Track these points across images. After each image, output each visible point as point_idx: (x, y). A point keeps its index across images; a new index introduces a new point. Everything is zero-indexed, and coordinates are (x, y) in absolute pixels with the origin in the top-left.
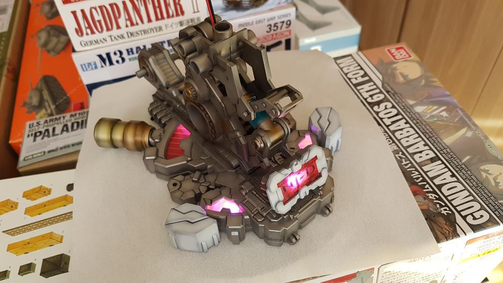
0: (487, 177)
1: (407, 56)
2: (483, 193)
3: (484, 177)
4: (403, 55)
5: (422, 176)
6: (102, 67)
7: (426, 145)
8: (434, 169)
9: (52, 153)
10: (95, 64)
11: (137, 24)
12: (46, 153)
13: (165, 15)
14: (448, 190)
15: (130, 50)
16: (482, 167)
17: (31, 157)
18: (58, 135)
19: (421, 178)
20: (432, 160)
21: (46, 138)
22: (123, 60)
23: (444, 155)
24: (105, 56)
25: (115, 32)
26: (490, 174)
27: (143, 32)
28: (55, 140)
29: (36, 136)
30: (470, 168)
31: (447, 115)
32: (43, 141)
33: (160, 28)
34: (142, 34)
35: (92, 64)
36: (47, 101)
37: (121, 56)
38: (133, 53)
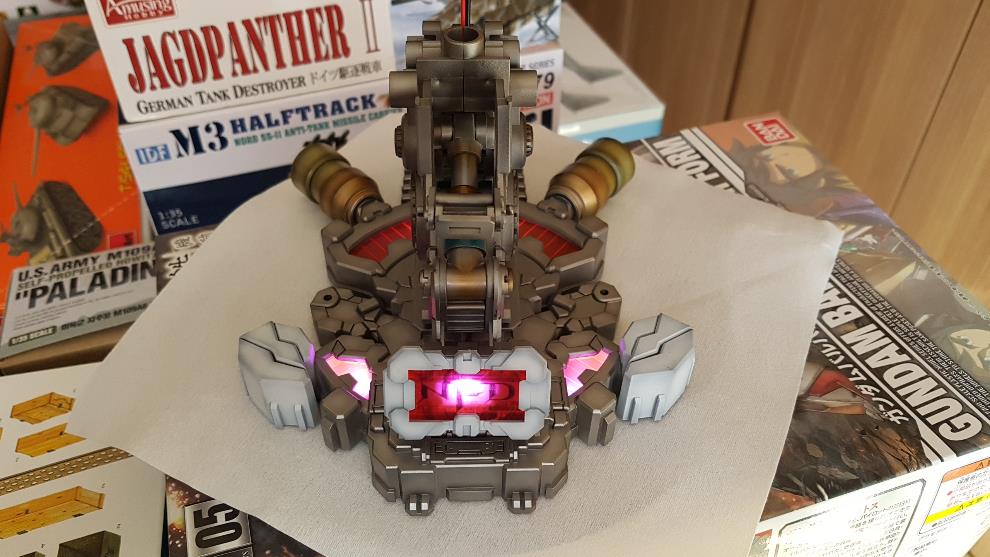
0: (965, 351)
1: (787, 136)
2: (962, 381)
3: (961, 351)
4: (778, 135)
5: (843, 353)
6: (180, 155)
7: (842, 295)
8: (865, 340)
9: (71, 329)
10: (166, 148)
11: (255, 70)
12: (59, 330)
13: (312, 54)
14: (896, 377)
15: (238, 123)
16: (954, 335)
17: (26, 337)
18: (82, 293)
19: (842, 358)
20: (858, 323)
21: (56, 301)
22: (224, 142)
23: (879, 314)
24: (186, 133)
25: (210, 85)
26: (971, 347)
27: (265, 87)
28: (78, 303)
29: (34, 295)
30: (931, 337)
31: (876, 242)
32: (50, 305)
33: (301, 81)
34: (263, 92)
35: (160, 148)
36: (54, 231)
37: (218, 135)
38: (244, 129)
